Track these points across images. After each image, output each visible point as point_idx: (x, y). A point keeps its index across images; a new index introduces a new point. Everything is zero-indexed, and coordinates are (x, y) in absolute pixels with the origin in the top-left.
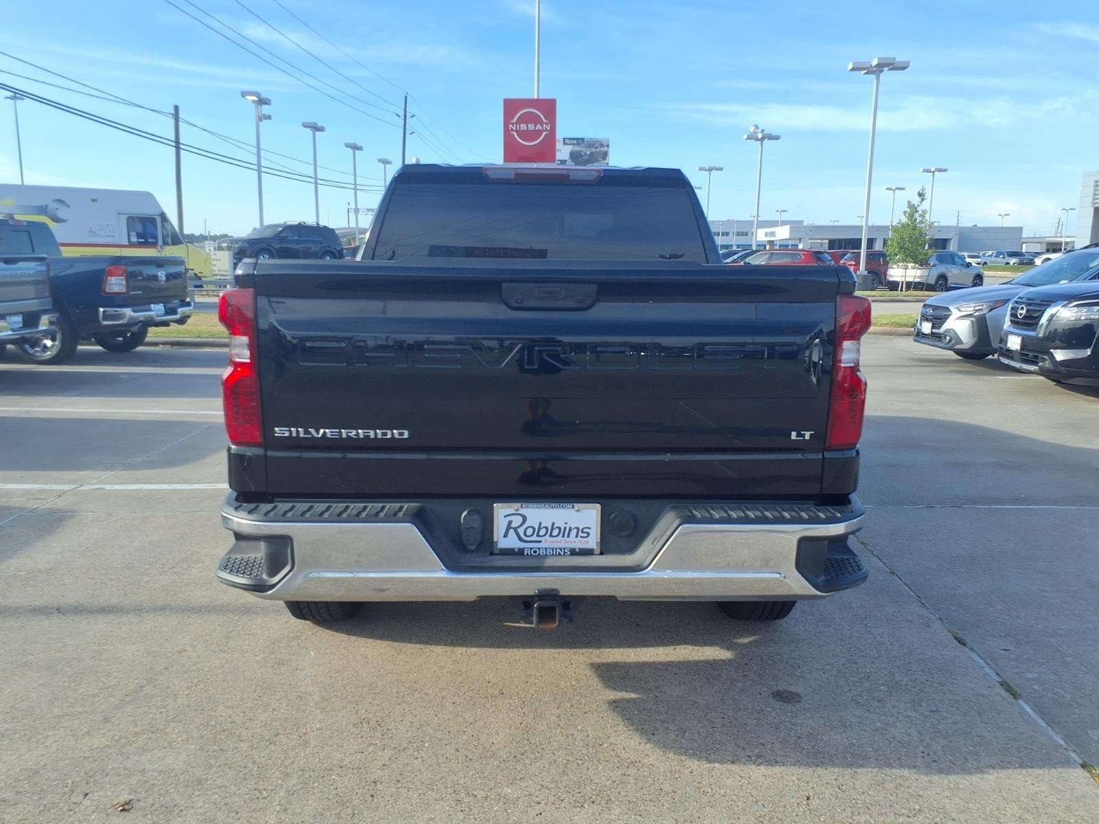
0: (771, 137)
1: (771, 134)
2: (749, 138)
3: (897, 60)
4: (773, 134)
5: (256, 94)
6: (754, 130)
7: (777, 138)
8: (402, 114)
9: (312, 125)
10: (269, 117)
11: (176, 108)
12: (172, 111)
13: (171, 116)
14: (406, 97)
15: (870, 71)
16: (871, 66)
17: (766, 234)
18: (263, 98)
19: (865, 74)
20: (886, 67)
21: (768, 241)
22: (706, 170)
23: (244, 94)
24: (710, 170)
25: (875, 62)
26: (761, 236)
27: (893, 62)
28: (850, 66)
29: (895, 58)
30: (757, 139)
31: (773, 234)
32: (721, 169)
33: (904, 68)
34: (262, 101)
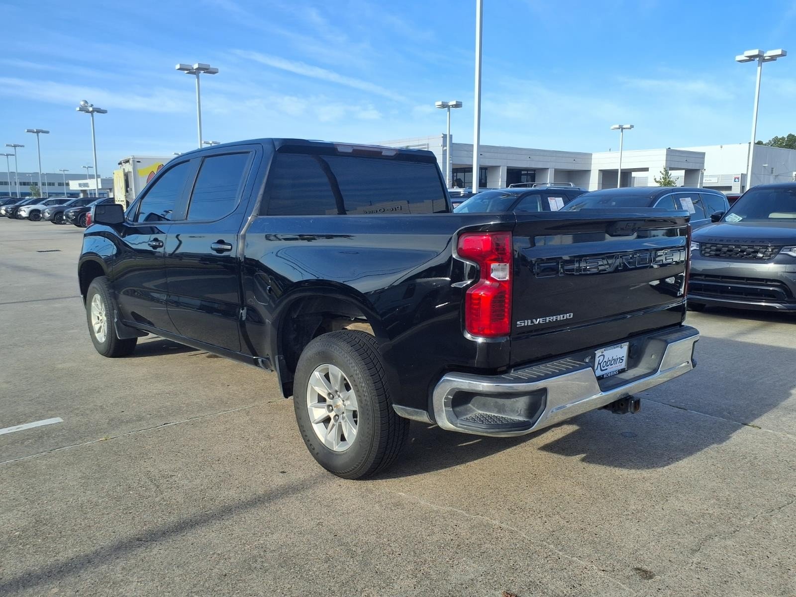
0: (99, 111)
1: (100, 109)
2: (81, 110)
3: (211, 67)
4: (102, 109)
6: (85, 104)
7: (104, 112)
15: (191, 72)
16: (193, 68)
17: (80, 185)
19: (187, 73)
20: (202, 70)
21: (81, 190)
22: (34, 132)
24: (38, 132)
25: (196, 66)
26: (74, 186)
27: (207, 68)
28: (178, 67)
29: (209, 65)
30: (88, 112)
31: (86, 185)
32: (47, 132)
33: (214, 73)
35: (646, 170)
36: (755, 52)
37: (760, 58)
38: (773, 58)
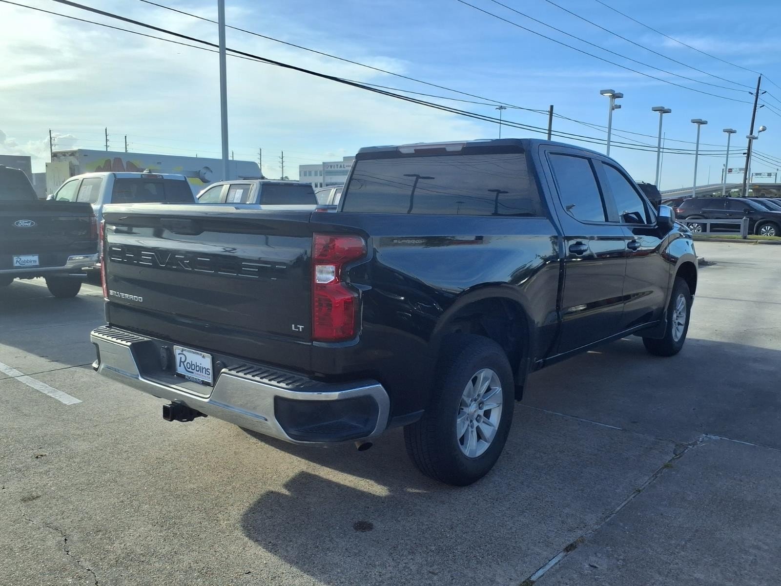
5: (611, 91)
8: (755, 92)
9: (660, 109)
10: (620, 107)
11: (552, 107)
12: (549, 109)
13: (548, 113)
14: (760, 78)
18: (617, 93)
23: (602, 92)
34: (615, 96)
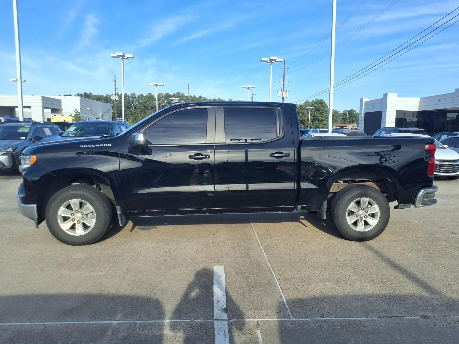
35: (30, 107)
36: (122, 54)
37: (123, 57)
38: (128, 58)
